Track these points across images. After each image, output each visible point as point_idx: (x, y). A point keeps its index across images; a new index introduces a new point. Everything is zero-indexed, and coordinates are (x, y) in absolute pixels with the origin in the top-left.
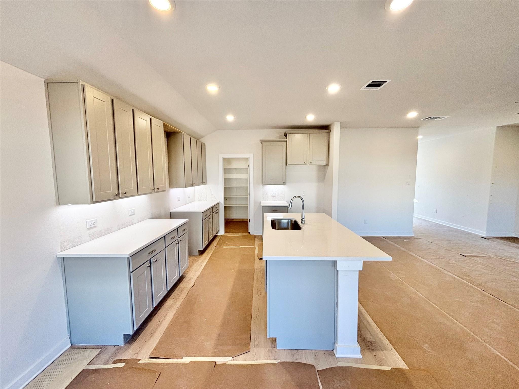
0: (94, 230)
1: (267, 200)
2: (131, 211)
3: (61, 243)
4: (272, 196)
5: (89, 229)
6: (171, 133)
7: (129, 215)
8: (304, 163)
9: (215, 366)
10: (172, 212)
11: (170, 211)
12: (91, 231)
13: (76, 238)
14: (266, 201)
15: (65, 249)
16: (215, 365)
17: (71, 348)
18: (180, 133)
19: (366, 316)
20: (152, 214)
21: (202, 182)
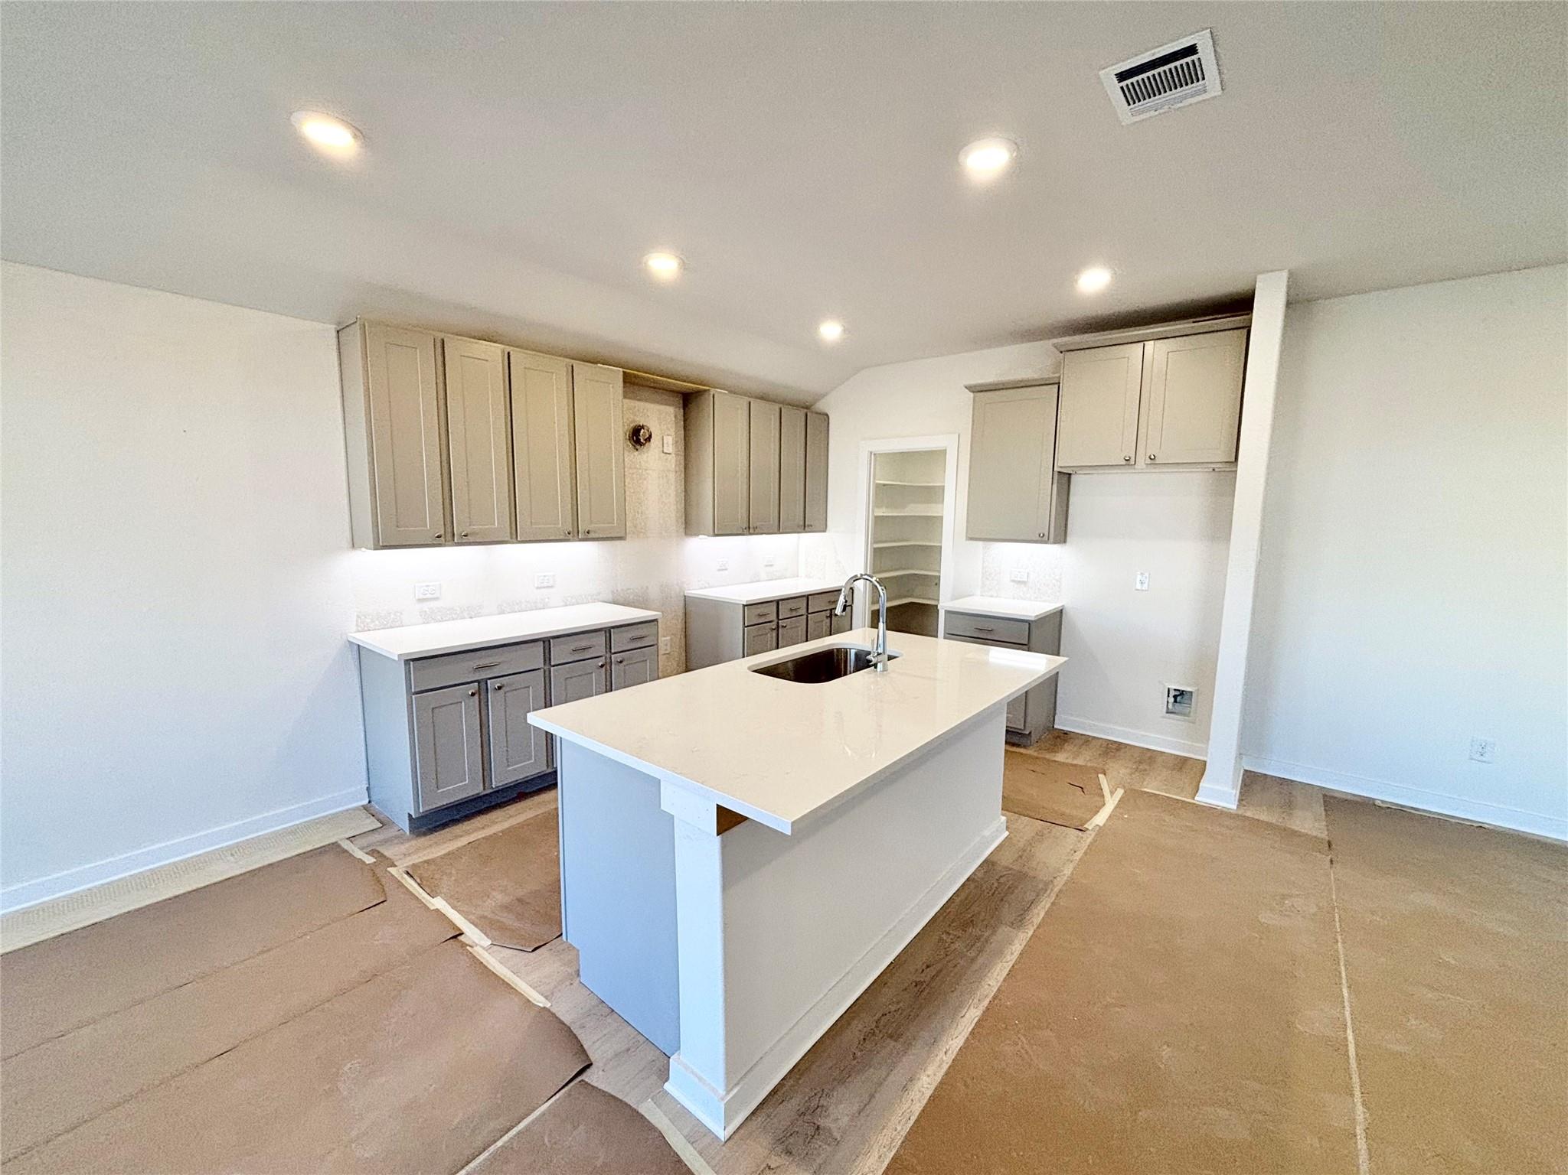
0: (433, 604)
1: (995, 595)
2: (542, 578)
3: (358, 617)
4: (1013, 581)
5: (420, 600)
6: (692, 393)
7: (536, 585)
8: (1124, 462)
9: (451, 940)
10: (689, 597)
11: (684, 592)
12: (426, 606)
13: (390, 613)
14: (992, 596)
15: (366, 628)
16: (455, 937)
17: (365, 807)
18: (707, 393)
19: (937, 1063)
20: (613, 592)
21: (802, 523)
